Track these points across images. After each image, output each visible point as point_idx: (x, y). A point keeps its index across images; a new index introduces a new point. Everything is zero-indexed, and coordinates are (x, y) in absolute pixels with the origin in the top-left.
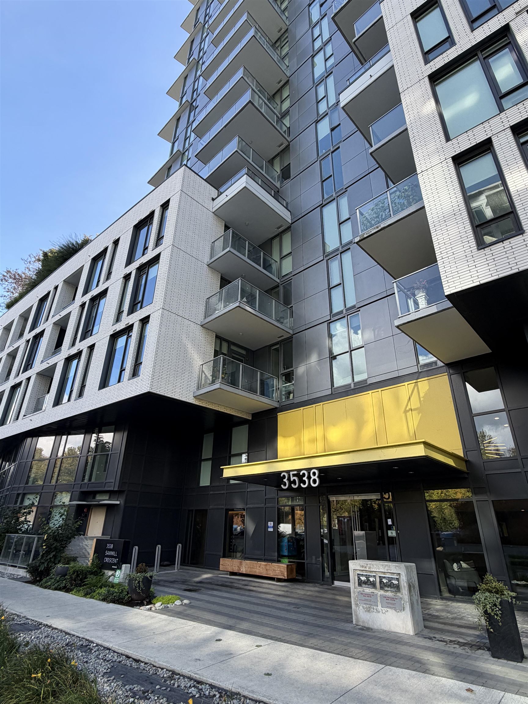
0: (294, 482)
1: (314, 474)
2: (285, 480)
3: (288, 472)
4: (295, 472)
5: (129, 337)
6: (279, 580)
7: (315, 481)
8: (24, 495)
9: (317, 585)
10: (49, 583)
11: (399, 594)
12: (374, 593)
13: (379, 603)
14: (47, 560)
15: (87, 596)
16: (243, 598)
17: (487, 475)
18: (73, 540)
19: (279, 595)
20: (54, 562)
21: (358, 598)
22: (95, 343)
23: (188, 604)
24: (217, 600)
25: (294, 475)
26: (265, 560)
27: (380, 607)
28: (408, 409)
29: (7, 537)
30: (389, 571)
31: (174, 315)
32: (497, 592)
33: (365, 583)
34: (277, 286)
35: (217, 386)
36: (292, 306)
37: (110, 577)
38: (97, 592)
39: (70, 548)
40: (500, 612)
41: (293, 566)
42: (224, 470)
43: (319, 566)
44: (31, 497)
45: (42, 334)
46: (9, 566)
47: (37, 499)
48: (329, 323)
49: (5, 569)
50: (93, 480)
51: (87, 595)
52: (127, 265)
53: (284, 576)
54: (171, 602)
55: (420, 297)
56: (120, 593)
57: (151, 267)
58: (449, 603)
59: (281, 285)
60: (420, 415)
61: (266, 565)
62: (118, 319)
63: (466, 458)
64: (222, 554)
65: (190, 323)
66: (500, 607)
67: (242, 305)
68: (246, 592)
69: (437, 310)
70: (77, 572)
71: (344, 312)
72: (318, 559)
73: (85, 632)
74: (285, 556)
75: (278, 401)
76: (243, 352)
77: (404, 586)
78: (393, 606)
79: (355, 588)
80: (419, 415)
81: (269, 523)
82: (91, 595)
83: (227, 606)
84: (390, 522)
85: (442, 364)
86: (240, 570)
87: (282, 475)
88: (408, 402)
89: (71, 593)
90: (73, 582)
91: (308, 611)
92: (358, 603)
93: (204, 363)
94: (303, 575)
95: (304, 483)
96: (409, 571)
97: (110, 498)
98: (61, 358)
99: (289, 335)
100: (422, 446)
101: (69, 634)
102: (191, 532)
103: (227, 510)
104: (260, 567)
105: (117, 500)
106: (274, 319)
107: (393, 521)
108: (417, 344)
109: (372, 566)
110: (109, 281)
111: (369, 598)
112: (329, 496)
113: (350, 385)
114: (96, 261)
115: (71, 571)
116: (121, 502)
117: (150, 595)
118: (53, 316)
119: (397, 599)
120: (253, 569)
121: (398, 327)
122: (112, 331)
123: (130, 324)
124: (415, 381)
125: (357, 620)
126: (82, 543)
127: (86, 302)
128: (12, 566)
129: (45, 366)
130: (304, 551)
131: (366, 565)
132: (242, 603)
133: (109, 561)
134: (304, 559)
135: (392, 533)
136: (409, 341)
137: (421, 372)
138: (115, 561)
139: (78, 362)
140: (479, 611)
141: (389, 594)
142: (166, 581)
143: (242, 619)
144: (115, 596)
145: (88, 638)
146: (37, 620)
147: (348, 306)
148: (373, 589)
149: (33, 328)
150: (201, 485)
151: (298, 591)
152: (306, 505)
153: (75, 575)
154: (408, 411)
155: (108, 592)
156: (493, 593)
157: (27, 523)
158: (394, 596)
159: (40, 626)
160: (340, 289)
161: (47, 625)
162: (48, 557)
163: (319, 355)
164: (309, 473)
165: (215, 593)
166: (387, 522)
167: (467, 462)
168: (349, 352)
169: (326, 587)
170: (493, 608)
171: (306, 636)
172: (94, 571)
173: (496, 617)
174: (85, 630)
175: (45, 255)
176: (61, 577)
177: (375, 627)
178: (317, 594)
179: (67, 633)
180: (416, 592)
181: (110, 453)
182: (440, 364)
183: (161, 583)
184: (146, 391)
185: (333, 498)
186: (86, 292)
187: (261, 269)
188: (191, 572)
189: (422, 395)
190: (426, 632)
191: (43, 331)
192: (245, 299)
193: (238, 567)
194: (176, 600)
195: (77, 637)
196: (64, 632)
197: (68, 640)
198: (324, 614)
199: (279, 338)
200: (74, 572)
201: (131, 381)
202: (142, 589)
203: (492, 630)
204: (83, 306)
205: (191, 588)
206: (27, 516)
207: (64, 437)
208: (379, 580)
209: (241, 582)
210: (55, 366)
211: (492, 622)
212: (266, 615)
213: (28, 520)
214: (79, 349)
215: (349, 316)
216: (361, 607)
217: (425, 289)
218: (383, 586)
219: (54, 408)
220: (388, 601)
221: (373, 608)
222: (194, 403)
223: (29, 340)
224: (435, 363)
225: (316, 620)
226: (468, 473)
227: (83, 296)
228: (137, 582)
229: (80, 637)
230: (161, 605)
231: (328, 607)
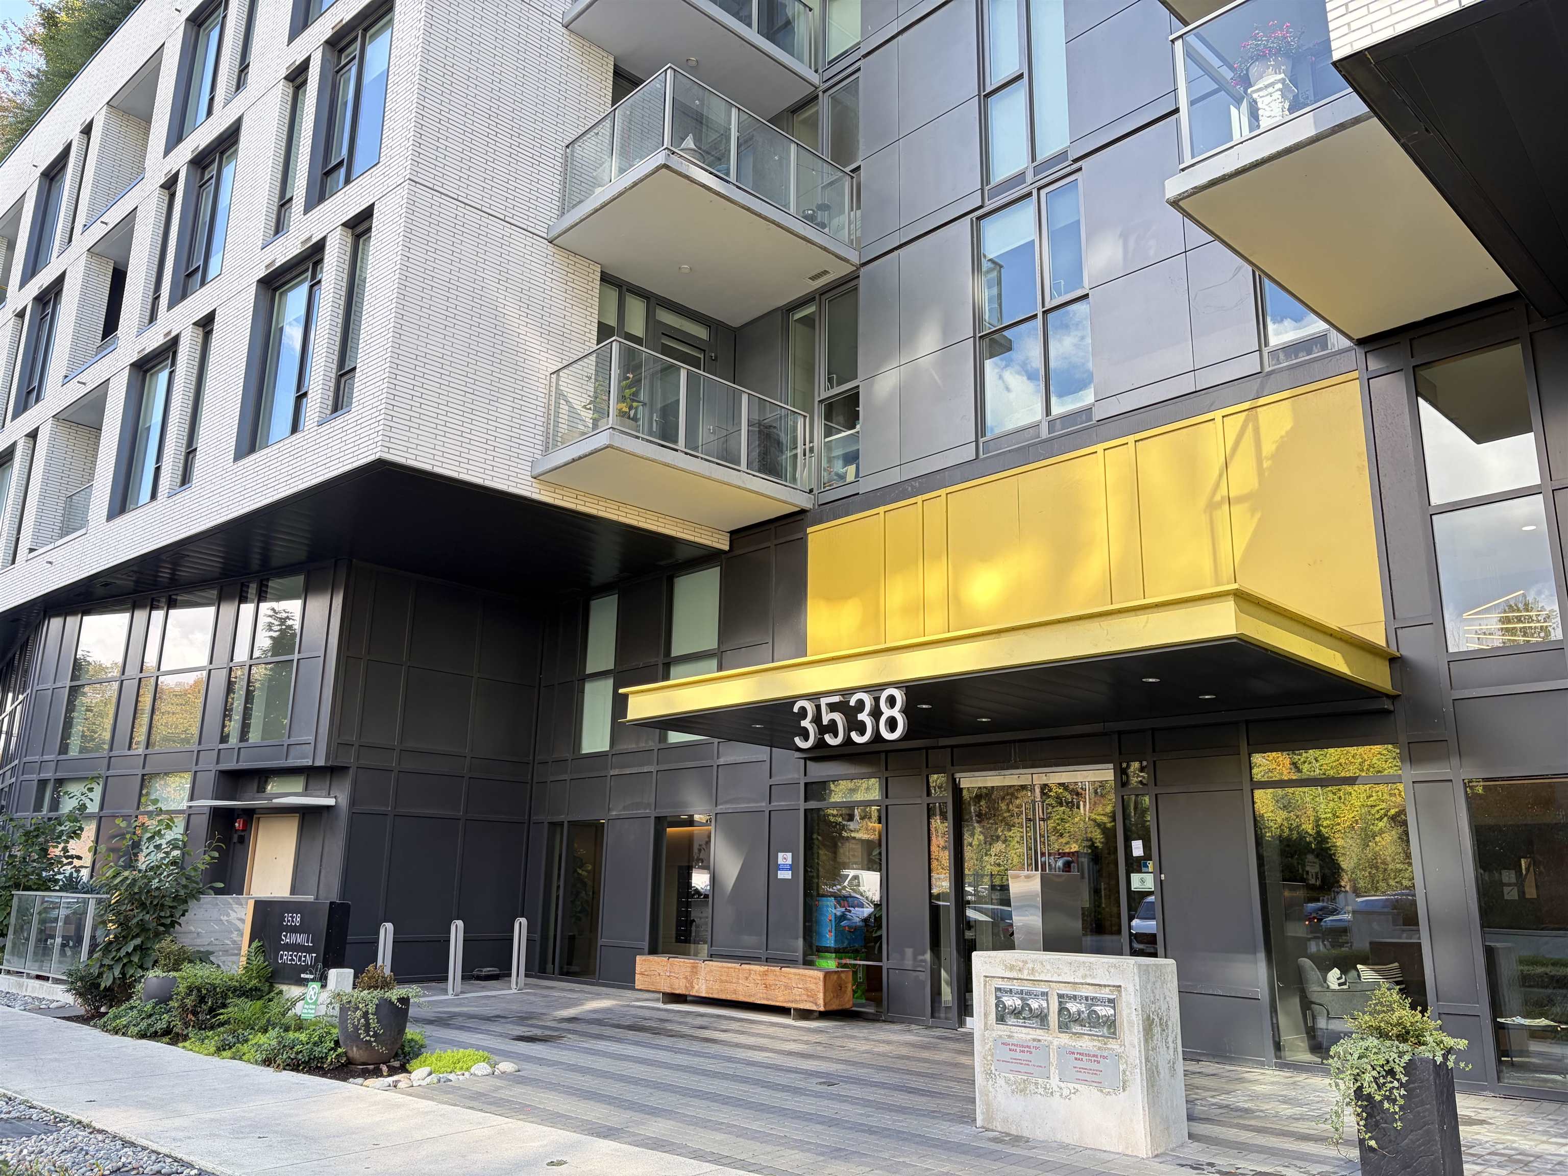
0: (832, 728)
1: (892, 701)
2: (805, 723)
3: (814, 697)
4: (836, 699)
5: (315, 284)
6: (805, 1014)
7: (892, 724)
8: (60, 782)
9: (913, 1027)
10: (124, 1021)
11: (1113, 1045)
12: (1039, 1041)
13: (1052, 1069)
14: (120, 958)
15: (224, 1054)
16: (681, 1059)
17: (1456, 702)
18: (192, 904)
19: (790, 1053)
20: (141, 967)
21: (992, 1055)
22: (215, 310)
23: (511, 1074)
24: (601, 1064)
25: (832, 707)
26: (768, 961)
27: (1054, 1082)
28: (1218, 498)
29: (15, 902)
30: (1089, 981)
31: (453, 204)
32: (1403, 1037)
33: (1016, 1013)
34: (812, 99)
35: (602, 440)
36: (859, 168)
37: (294, 1004)
38: (254, 1042)
39: (192, 928)
40: (1403, 1092)
41: (843, 976)
42: (631, 700)
43: (925, 977)
44: (75, 789)
45: (57, 286)
46: (29, 976)
47: (97, 794)
48: (979, 218)
49: (20, 986)
50: (254, 737)
51: (224, 1050)
52: (293, 36)
53: (816, 1004)
54: (461, 1069)
55: (1266, 87)
56: (315, 1044)
57: (374, 37)
58: (1301, 1077)
59: (824, 92)
60: (1258, 515)
61: (765, 974)
62: (279, 227)
63: (1393, 650)
64: (646, 945)
65: (509, 229)
66: (1404, 1079)
67: (675, 162)
68: (695, 1043)
69: (1316, 129)
70: (199, 990)
71: (1030, 178)
72: (921, 958)
73: (180, 1140)
74: (827, 950)
75: (811, 491)
76: (702, 333)
77: (1130, 1023)
78: (1096, 1078)
79: (986, 1029)
80: (1252, 516)
81: (780, 855)
82: (234, 1050)
83: (621, 1078)
84: (1137, 848)
85: (1347, 343)
86: (693, 987)
87: (796, 710)
88: (1221, 476)
89: (181, 1045)
90: (190, 1016)
91: (856, 1091)
92: (993, 1068)
93: (561, 366)
94: (878, 1002)
95: (862, 732)
96: (1152, 979)
97: (306, 788)
98: (121, 365)
99: (847, 269)
100: (1229, 605)
101: (133, 1145)
102: (558, 887)
103: (661, 823)
104: (747, 978)
105: (329, 795)
106: (792, 210)
107: (1147, 847)
108: (1266, 281)
109: (1038, 967)
110: (243, 94)
111: (1026, 1056)
112: (957, 775)
113: (1037, 425)
114: (200, 26)
115: (182, 988)
116: (339, 800)
117: (407, 1049)
118: (86, 227)
119: (1105, 1057)
120: (728, 986)
121: (1175, 203)
122: (263, 266)
123: (314, 240)
124: (1246, 405)
125: (989, 1117)
126: (228, 915)
127: (177, 173)
128: (38, 977)
129: (74, 392)
130: (880, 937)
131: (1021, 964)
132: (666, 1072)
133: (292, 960)
134: (881, 961)
135: (1143, 881)
136: (1239, 269)
137: (1270, 374)
138: (309, 958)
139: (171, 373)
140: (1339, 1089)
141: (1086, 1044)
142: (471, 1017)
143: (655, 1112)
144: (297, 1053)
145: (179, 1156)
146: (56, 1110)
147: (1041, 157)
148: (1039, 1032)
149: (31, 271)
150: (584, 752)
151: (851, 1044)
152: (888, 802)
153: (193, 997)
154: (1219, 504)
155: (280, 1043)
156: (1390, 1039)
157: (71, 863)
158: (1099, 1048)
159: (60, 1125)
160: (1019, 93)
161: (80, 1122)
162: (122, 953)
163: (947, 328)
164: (877, 700)
165: (602, 1045)
166: (1128, 849)
167: (1395, 661)
168: (1040, 316)
169: (939, 1032)
170: (1382, 1080)
171: (822, 1154)
172: (248, 987)
173: (1386, 1105)
174: (180, 1135)
175: (50, 19)
176: (157, 1004)
177: (1038, 1133)
178: (904, 1051)
179: (126, 1143)
180: (1170, 1040)
181: (296, 657)
182: (1338, 342)
183: (459, 1021)
184: (372, 458)
185: (971, 782)
186: (176, 137)
187: (752, 34)
188: (556, 994)
189: (1268, 448)
190: (1194, 1152)
191: (61, 279)
192: (689, 143)
193: (686, 978)
194: (477, 1061)
195: (153, 1151)
196: (121, 1139)
197: (123, 1159)
198: (901, 1099)
199: (813, 278)
200: (190, 989)
201: (326, 427)
202: (375, 1032)
203: (1372, 1143)
204: (170, 185)
205: (538, 1032)
206: (67, 842)
207: (158, 615)
208: (1057, 1004)
209: (689, 1020)
210: (104, 387)
211: (1377, 1122)
212: (725, 1101)
213: (71, 852)
214: (170, 332)
215: (1043, 192)
216: (1001, 1082)
217: (1287, 55)
218: (1067, 1021)
219: (111, 523)
220: (1079, 1064)
221: (1036, 1084)
222: (536, 496)
223: (25, 308)
224: (1321, 340)
225: (869, 1116)
226: (1393, 698)
227: (167, 153)
228: (358, 1013)
229: (159, 1154)
230: (430, 1074)
231: (919, 1083)
